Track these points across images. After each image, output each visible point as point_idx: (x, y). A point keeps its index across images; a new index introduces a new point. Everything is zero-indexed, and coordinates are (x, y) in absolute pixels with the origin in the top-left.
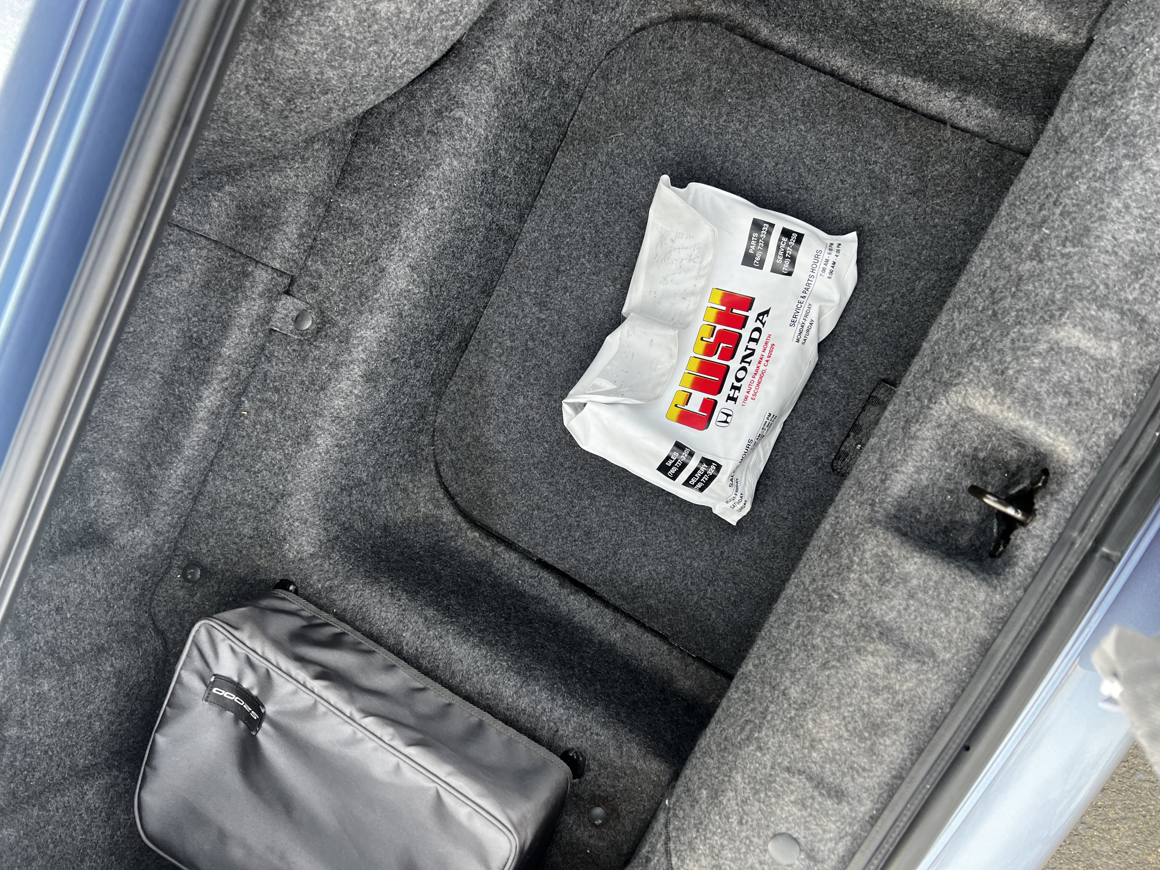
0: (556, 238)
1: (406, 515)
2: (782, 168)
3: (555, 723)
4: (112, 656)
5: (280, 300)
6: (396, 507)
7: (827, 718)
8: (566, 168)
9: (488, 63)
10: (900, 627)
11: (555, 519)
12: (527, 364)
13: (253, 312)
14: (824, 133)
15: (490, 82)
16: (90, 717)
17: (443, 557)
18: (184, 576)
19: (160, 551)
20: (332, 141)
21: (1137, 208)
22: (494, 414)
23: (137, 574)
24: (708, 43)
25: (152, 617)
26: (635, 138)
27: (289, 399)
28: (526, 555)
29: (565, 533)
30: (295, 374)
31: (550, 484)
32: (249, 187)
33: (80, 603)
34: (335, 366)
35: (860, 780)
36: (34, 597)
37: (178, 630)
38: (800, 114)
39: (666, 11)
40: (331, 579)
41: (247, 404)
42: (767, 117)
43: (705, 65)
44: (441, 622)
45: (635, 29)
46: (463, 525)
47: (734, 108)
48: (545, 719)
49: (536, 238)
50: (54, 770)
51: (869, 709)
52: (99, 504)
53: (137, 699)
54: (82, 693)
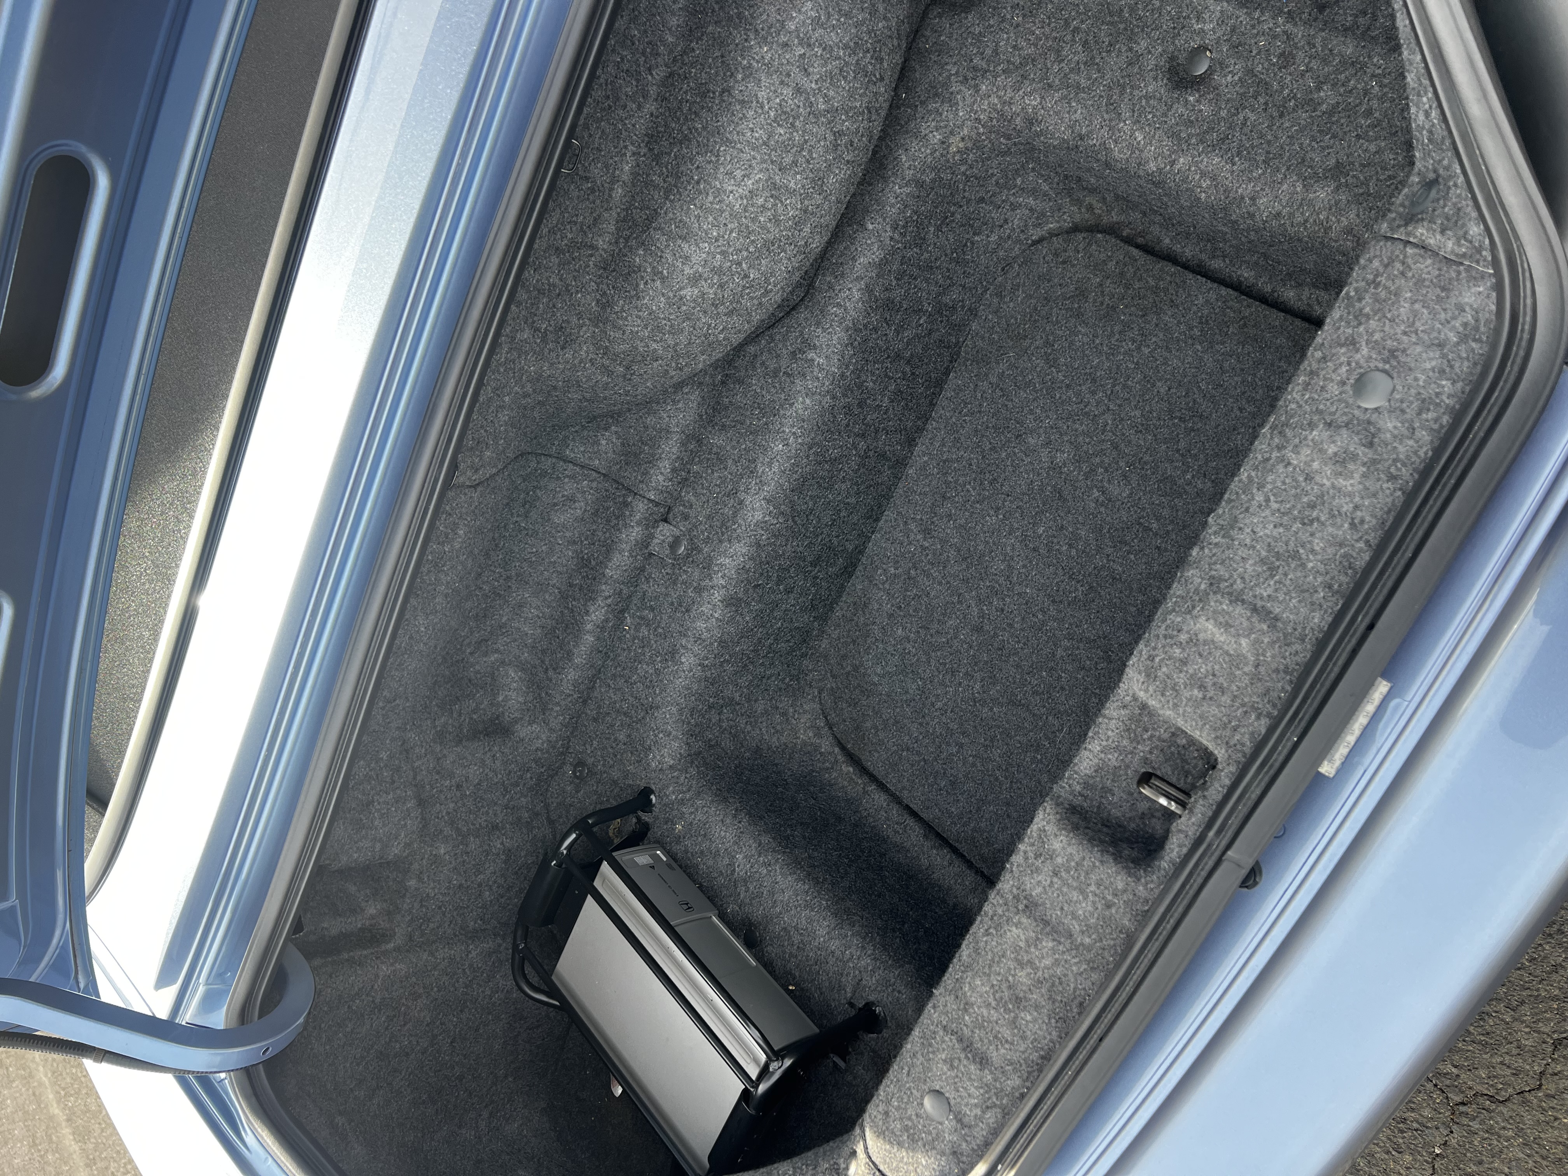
0: (944, 462)
1: (783, 739)
2: (1176, 394)
3: (860, 972)
4: (504, 835)
5: (658, 527)
6: (773, 731)
7: (979, 983)
8: (958, 390)
9: (839, 305)
10: (1044, 904)
11: (922, 763)
12: (909, 593)
13: (632, 538)
14: (1223, 354)
15: (841, 323)
16: (480, 885)
17: (812, 788)
18: (574, 772)
19: (554, 747)
20: (701, 384)
21: (1276, 502)
22: (874, 644)
23: (534, 765)
24: (1101, 256)
25: (547, 806)
26: (1026, 358)
27: (661, 618)
28: (896, 799)
29: (931, 780)
30: (666, 595)
31: (921, 724)
32: (631, 427)
33: (478, 784)
34: (699, 590)
35: (1003, 1051)
36: (438, 773)
37: (564, 822)
38: (1196, 332)
39: (1065, 221)
40: (684, 792)
41: (629, 620)
42: (1161, 335)
43: (1098, 280)
44: (774, 851)
45: (1033, 241)
46: (839, 757)
47: (1127, 326)
48: (851, 965)
49: (925, 462)
50: (446, 925)
51: (1014, 980)
52: (506, 698)
53: (525, 879)
54: (473, 863)
